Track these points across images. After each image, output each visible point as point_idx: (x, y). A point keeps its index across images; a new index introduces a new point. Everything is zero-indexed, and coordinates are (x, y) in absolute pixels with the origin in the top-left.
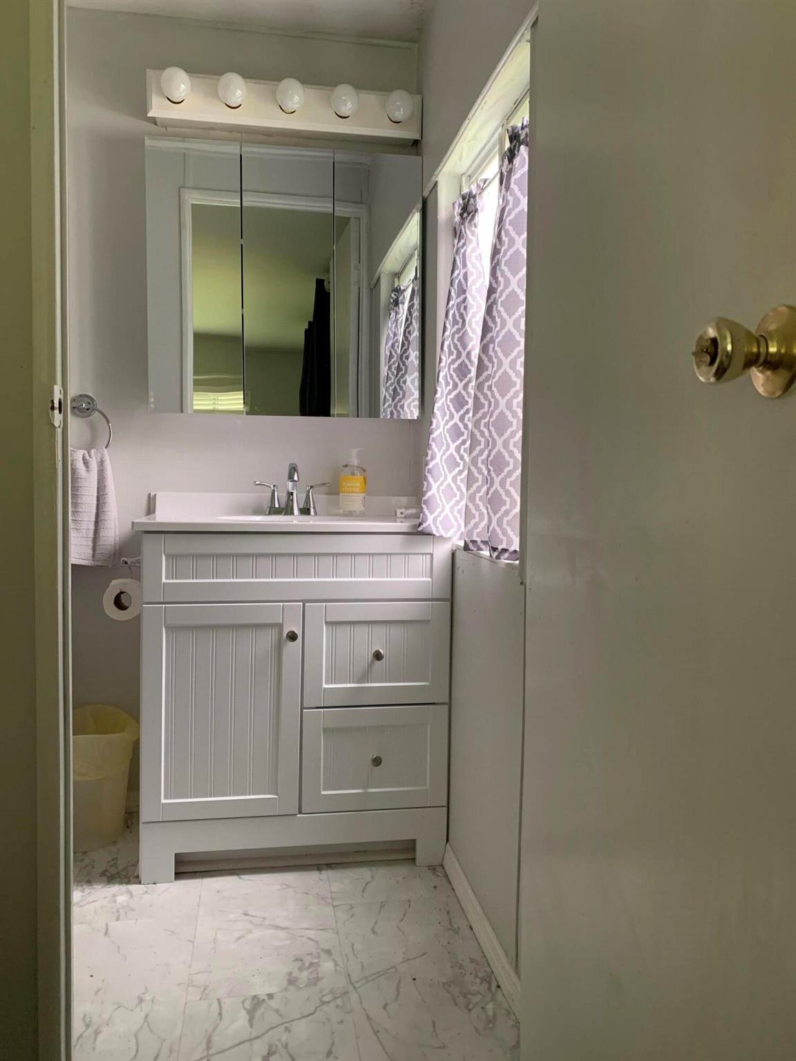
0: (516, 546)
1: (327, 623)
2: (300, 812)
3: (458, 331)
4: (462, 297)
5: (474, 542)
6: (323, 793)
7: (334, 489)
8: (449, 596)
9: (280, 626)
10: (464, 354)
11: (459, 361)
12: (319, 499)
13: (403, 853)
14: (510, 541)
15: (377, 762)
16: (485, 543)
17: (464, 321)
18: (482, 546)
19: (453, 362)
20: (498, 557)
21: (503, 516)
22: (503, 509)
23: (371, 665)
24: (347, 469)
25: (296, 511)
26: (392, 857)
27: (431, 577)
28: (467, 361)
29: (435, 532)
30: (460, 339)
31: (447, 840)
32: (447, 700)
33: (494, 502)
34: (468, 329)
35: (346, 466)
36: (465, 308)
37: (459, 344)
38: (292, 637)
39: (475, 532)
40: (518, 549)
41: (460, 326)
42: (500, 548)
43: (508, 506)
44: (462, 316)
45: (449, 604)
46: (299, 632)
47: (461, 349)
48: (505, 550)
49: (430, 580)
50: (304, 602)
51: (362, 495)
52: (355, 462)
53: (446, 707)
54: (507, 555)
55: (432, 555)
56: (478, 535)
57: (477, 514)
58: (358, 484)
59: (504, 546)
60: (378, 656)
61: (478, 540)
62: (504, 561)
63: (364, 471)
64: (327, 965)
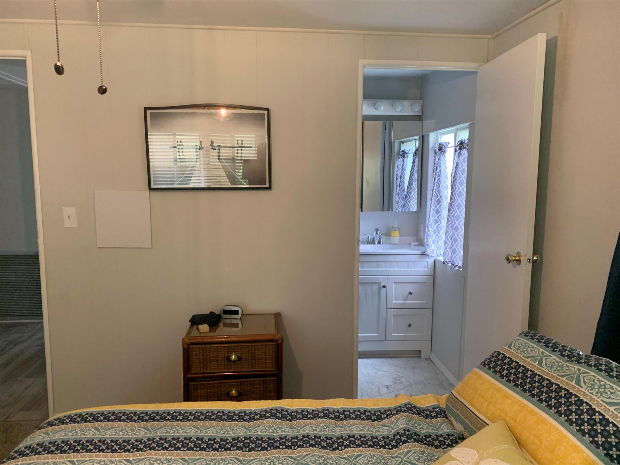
0: (461, 264)
1: (394, 283)
2: (386, 340)
3: (437, 188)
4: (439, 177)
5: (446, 261)
6: (393, 334)
7: (388, 234)
8: (433, 275)
9: (380, 283)
10: (439, 196)
11: (438, 198)
12: (383, 238)
13: (417, 354)
14: (458, 263)
15: (410, 325)
16: (450, 262)
17: (439, 186)
18: (449, 262)
19: (435, 199)
20: (454, 267)
21: (456, 255)
22: (457, 253)
23: (407, 296)
24: (393, 228)
25: (376, 243)
26: (414, 356)
27: (427, 268)
28: (440, 199)
29: (429, 255)
30: (438, 191)
31: (431, 351)
32: (431, 307)
33: (454, 251)
34: (441, 189)
35: (393, 227)
36: (440, 181)
37: (437, 193)
38: (384, 287)
39: (447, 258)
40: (461, 266)
41: (438, 187)
42: (455, 265)
43: (458, 253)
44: (438, 184)
45: (433, 277)
46: (386, 285)
47: (438, 195)
48: (457, 266)
49: (427, 269)
50: (387, 276)
51: (399, 237)
52: (396, 226)
53: (432, 309)
54: (457, 267)
55: (428, 261)
56: (448, 259)
57: (447, 253)
58: (398, 234)
59: (457, 264)
60: (410, 293)
61: (448, 261)
62: (457, 268)
63: (399, 229)
64: (403, 380)
